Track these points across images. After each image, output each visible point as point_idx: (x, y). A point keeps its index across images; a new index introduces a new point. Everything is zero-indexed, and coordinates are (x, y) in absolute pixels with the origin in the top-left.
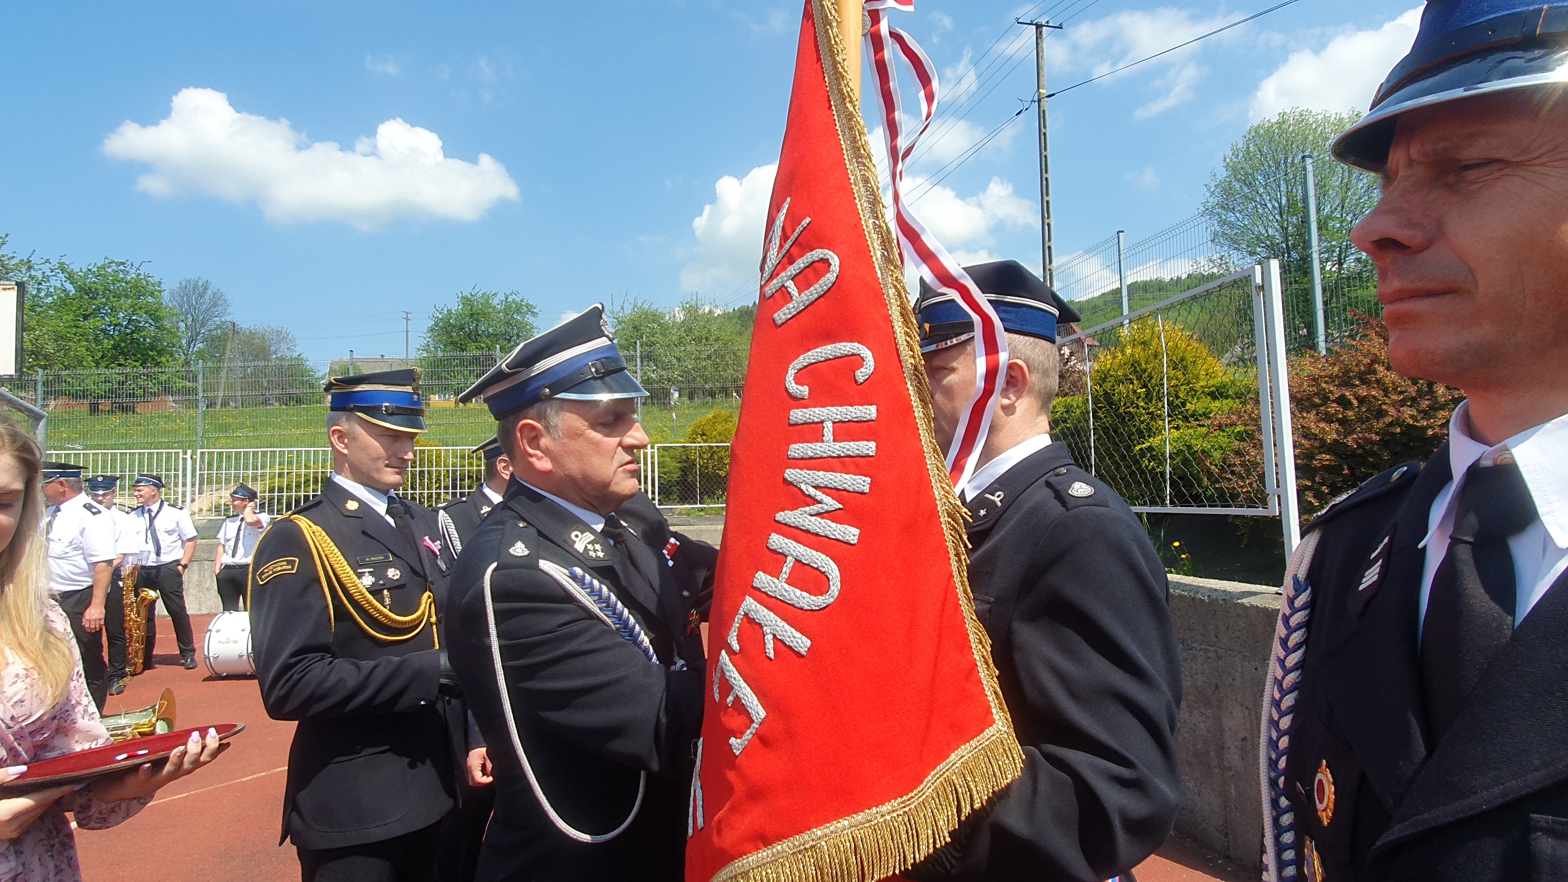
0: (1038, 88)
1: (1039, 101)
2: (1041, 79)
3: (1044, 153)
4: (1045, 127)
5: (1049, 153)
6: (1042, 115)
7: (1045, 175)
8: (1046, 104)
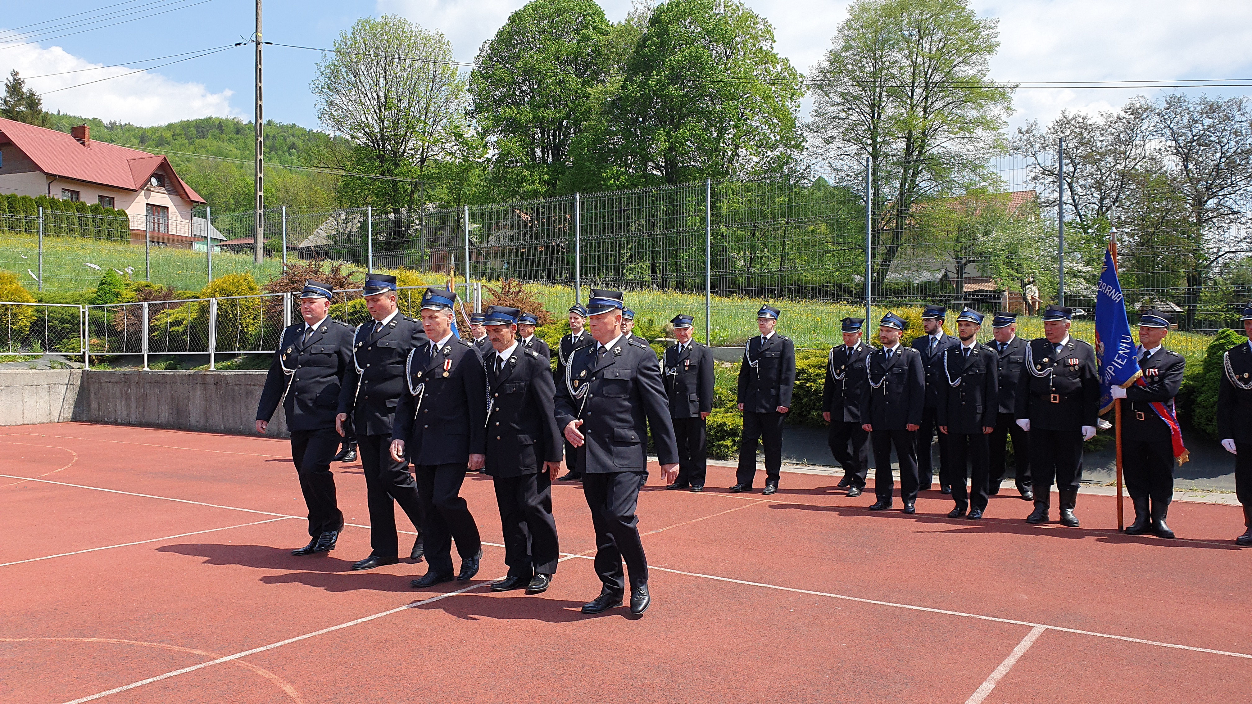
0: (257, 31)
1: (258, 44)
2: (259, 25)
3: (259, 85)
4: (260, 64)
5: (263, 85)
6: (258, 54)
7: (259, 102)
8: (262, 47)
